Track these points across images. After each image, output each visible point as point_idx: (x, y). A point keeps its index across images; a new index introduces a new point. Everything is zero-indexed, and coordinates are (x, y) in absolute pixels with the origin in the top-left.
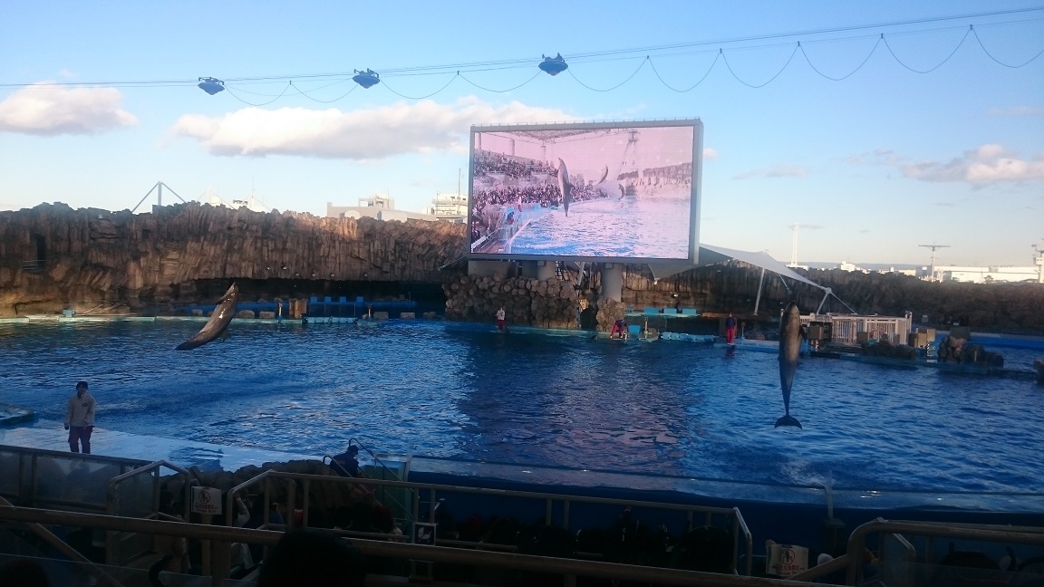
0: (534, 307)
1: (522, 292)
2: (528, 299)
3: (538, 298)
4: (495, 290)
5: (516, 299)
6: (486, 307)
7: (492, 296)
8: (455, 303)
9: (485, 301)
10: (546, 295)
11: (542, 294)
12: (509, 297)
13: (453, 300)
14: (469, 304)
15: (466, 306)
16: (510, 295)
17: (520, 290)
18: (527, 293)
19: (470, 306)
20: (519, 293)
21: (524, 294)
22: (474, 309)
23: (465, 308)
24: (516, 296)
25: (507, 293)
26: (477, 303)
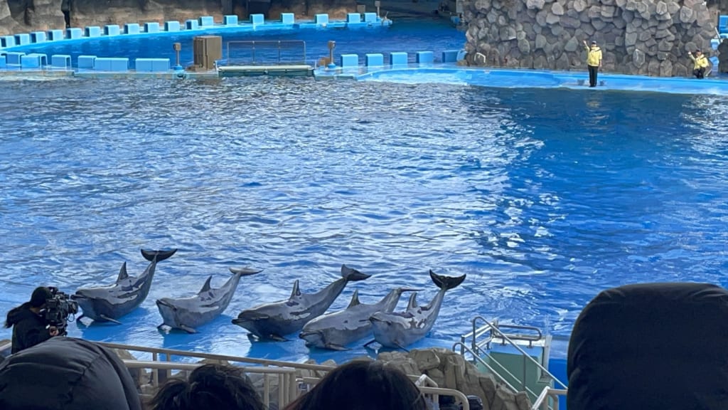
0: (630, 39)
2: (619, 24)
3: (637, 23)
5: (597, 25)
6: (541, 41)
7: (551, 20)
8: (481, 35)
9: (538, 30)
10: (653, 17)
11: (647, 15)
12: (582, 22)
13: (480, 28)
14: (509, 35)
15: (503, 39)
16: (585, 19)
17: (604, 8)
18: (617, 15)
19: (511, 38)
20: (603, 13)
21: (611, 15)
22: (519, 44)
23: (501, 42)
24: (597, 19)
25: (580, 13)
26: (524, 34)
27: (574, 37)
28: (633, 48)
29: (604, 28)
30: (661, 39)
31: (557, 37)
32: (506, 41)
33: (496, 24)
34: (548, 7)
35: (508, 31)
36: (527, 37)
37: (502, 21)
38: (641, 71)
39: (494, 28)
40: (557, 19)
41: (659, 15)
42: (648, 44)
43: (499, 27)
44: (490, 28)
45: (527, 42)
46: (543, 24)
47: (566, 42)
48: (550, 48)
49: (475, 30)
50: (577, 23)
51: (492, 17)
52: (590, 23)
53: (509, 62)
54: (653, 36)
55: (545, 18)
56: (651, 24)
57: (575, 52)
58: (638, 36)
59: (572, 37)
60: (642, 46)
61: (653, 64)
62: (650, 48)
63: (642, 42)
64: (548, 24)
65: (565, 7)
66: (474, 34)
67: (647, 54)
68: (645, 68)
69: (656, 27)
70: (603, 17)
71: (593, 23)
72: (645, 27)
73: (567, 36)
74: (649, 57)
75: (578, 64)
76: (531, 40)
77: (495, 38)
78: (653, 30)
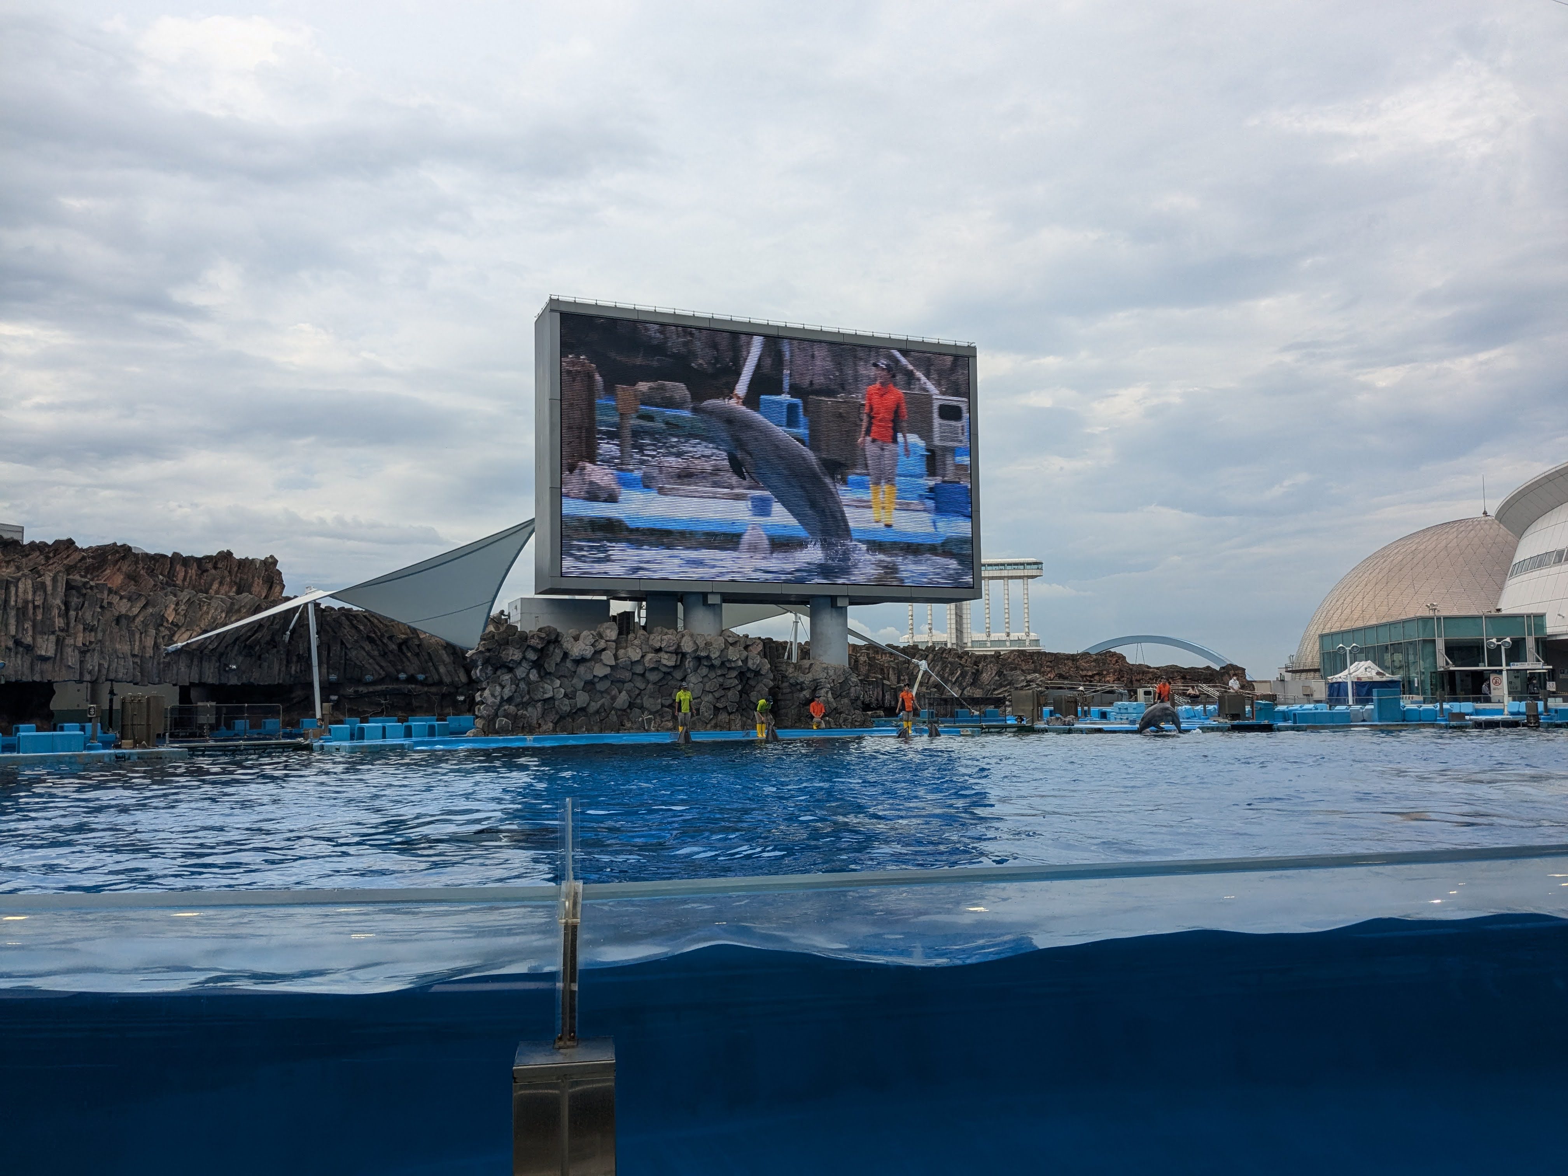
1: (668, 660)
3: (704, 671)
4: (608, 657)
6: (583, 699)
7: (600, 671)
8: (507, 693)
9: (580, 686)
11: (717, 663)
12: (633, 674)
13: (503, 687)
14: (544, 693)
15: (536, 698)
16: (639, 669)
17: (666, 656)
18: (678, 663)
19: (547, 696)
20: (664, 662)
21: (672, 663)
22: (557, 703)
23: (532, 702)
24: (653, 669)
25: (633, 663)
26: (563, 691)
27: (624, 692)
28: (699, 700)
29: (660, 680)
30: (729, 689)
31: (602, 692)
32: (540, 701)
33: (526, 679)
34: (597, 656)
35: (543, 688)
36: (566, 695)
37: (534, 676)
38: (709, 726)
39: (522, 685)
40: (608, 671)
41: (729, 661)
42: (717, 695)
43: (529, 683)
44: (517, 685)
45: (566, 701)
46: (589, 677)
47: (614, 698)
48: (594, 706)
49: (498, 688)
50: (627, 675)
51: (520, 672)
52: (643, 675)
53: (544, 727)
54: (721, 685)
55: (592, 670)
56: (719, 672)
57: (625, 710)
58: (704, 685)
59: (620, 693)
60: (710, 698)
61: (723, 717)
62: (718, 699)
63: (709, 692)
64: (594, 676)
65: (616, 657)
66: (497, 693)
67: (715, 706)
68: (713, 722)
69: (724, 675)
70: (665, 666)
71: (647, 674)
72: (712, 675)
73: (615, 692)
74: (717, 710)
75: (628, 725)
76: (571, 698)
77: (522, 698)
78: (721, 680)
